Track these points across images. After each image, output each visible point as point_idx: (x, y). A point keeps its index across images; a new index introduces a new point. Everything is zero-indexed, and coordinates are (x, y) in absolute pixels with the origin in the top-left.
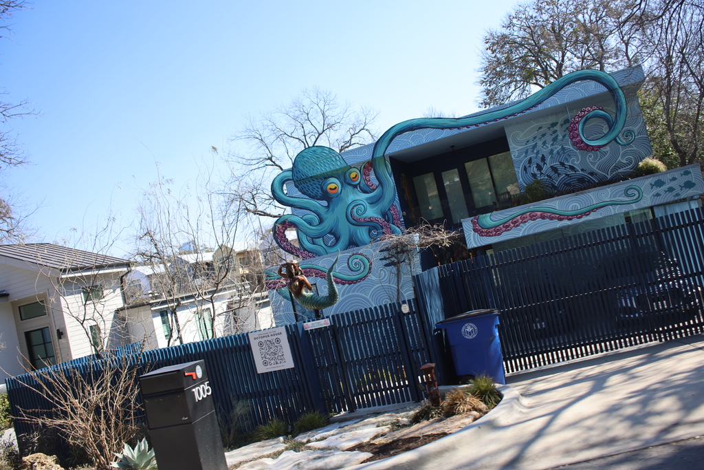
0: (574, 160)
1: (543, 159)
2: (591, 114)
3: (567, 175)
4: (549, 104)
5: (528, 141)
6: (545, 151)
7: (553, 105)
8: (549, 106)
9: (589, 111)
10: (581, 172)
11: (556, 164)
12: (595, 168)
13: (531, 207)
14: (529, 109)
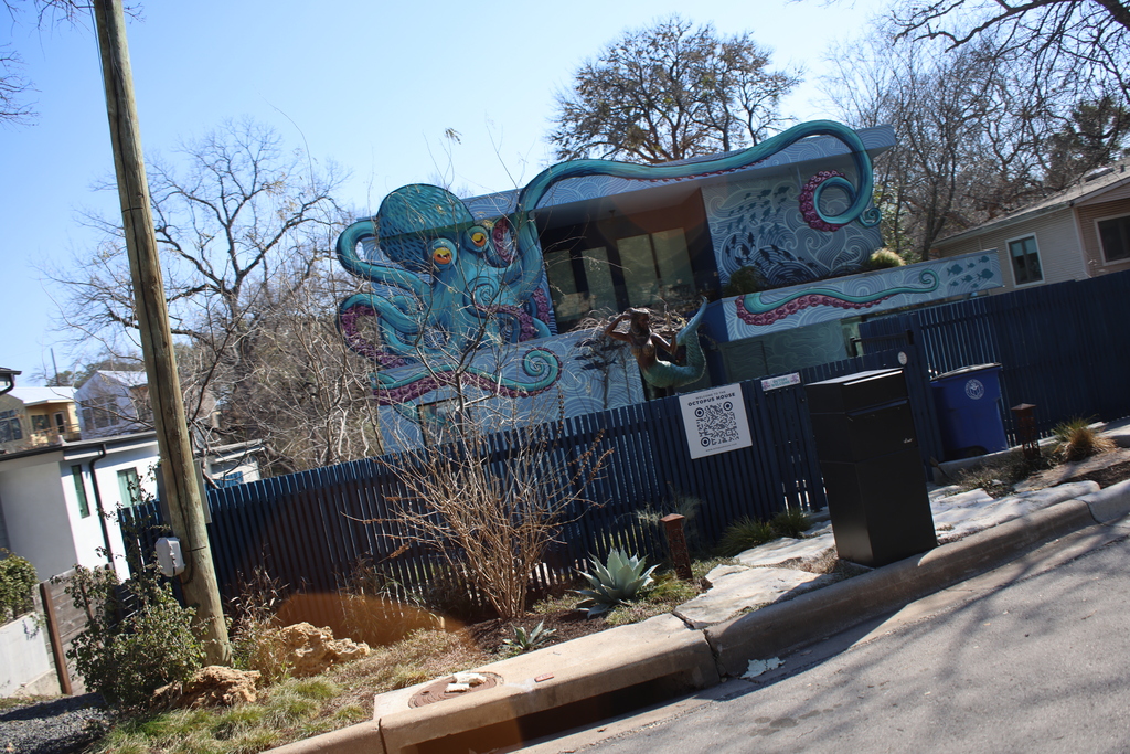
0: (789, 244)
1: (751, 239)
2: (830, 181)
3: (781, 264)
4: (777, 160)
5: (732, 212)
6: (753, 228)
7: (783, 163)
8: (778, 163)
9: (827, 177)
10: (798, 262)
11: (767, 247)
12: (815, 258)
13: (812, 287)
14: (750, 164)
